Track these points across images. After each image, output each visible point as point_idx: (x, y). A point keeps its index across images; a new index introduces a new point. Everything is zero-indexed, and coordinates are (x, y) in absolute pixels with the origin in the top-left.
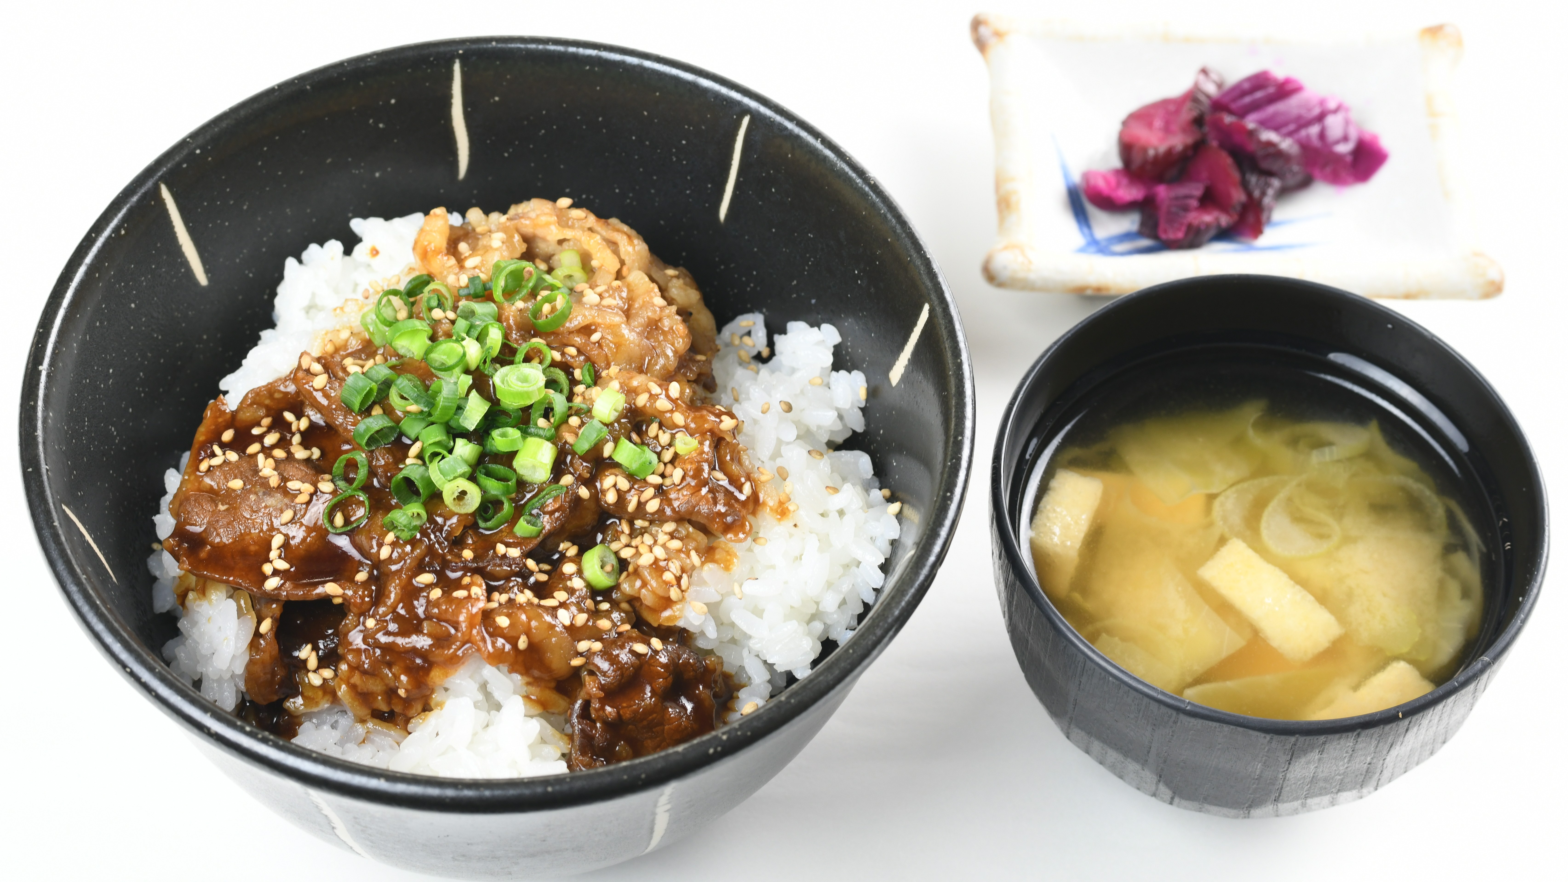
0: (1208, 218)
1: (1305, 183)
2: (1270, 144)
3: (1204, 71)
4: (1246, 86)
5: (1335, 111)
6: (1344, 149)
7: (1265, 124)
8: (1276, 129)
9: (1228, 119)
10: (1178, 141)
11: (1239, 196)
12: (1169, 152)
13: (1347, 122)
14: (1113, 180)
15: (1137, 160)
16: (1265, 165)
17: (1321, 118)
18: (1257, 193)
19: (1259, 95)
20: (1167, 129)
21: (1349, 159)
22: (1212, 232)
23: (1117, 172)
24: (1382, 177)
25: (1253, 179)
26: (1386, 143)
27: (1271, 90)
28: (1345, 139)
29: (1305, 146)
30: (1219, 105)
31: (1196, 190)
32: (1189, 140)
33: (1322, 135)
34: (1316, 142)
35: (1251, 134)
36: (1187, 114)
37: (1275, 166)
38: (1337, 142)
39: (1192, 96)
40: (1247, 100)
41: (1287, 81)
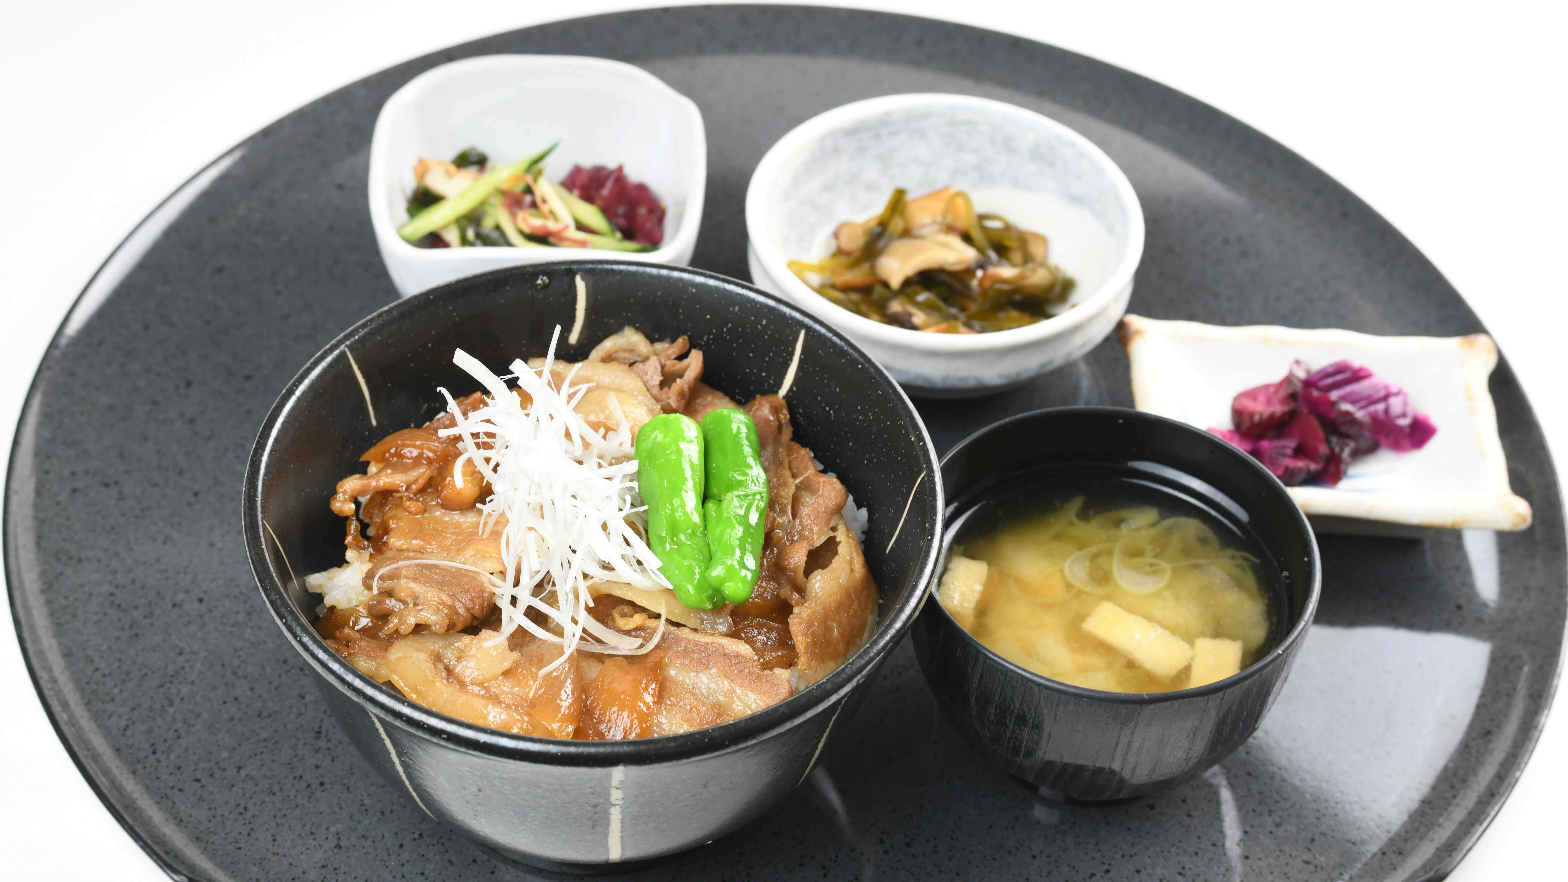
0: (1300, 464)
1: (1372, 449)
2: (1347, 413)
3: (1297, 362)
4: (1330, 370)
5: (1397, 394)
6: (1404, 422)
7: (1344, 398)
8: (1353, 402)
9: (1315, 393)
10: (1278, 409)
11: (1323, 449)
12: (1272, 417)
13: (1405, 403)
14: (1229, 436)
15: (1246, 424)
16: (1344, 429)
17: (1386, 398)
18: (1337, 450)
19: (1339, 377)
20: (1269, 402)
21: (1407, 431)
22: (1302, 477)
23: (1230, 432)
24: (1432, 446)
25: (1334, 440)
26: (1435, 420)
27: (1347, 375)
28: (1404, 415)
29: (1374, 418)
30: (1309, 383)
31: (1290, 444)
32: (1286, 408)
33: (1387, 411)
34: (1382, 416)
35: (1333, 404)
36: (1283, 393)
37: (1351, 431)
38: (1398, 417)
39: (1288, 380)
40: (1329, 381)
41: (1361, 369)
